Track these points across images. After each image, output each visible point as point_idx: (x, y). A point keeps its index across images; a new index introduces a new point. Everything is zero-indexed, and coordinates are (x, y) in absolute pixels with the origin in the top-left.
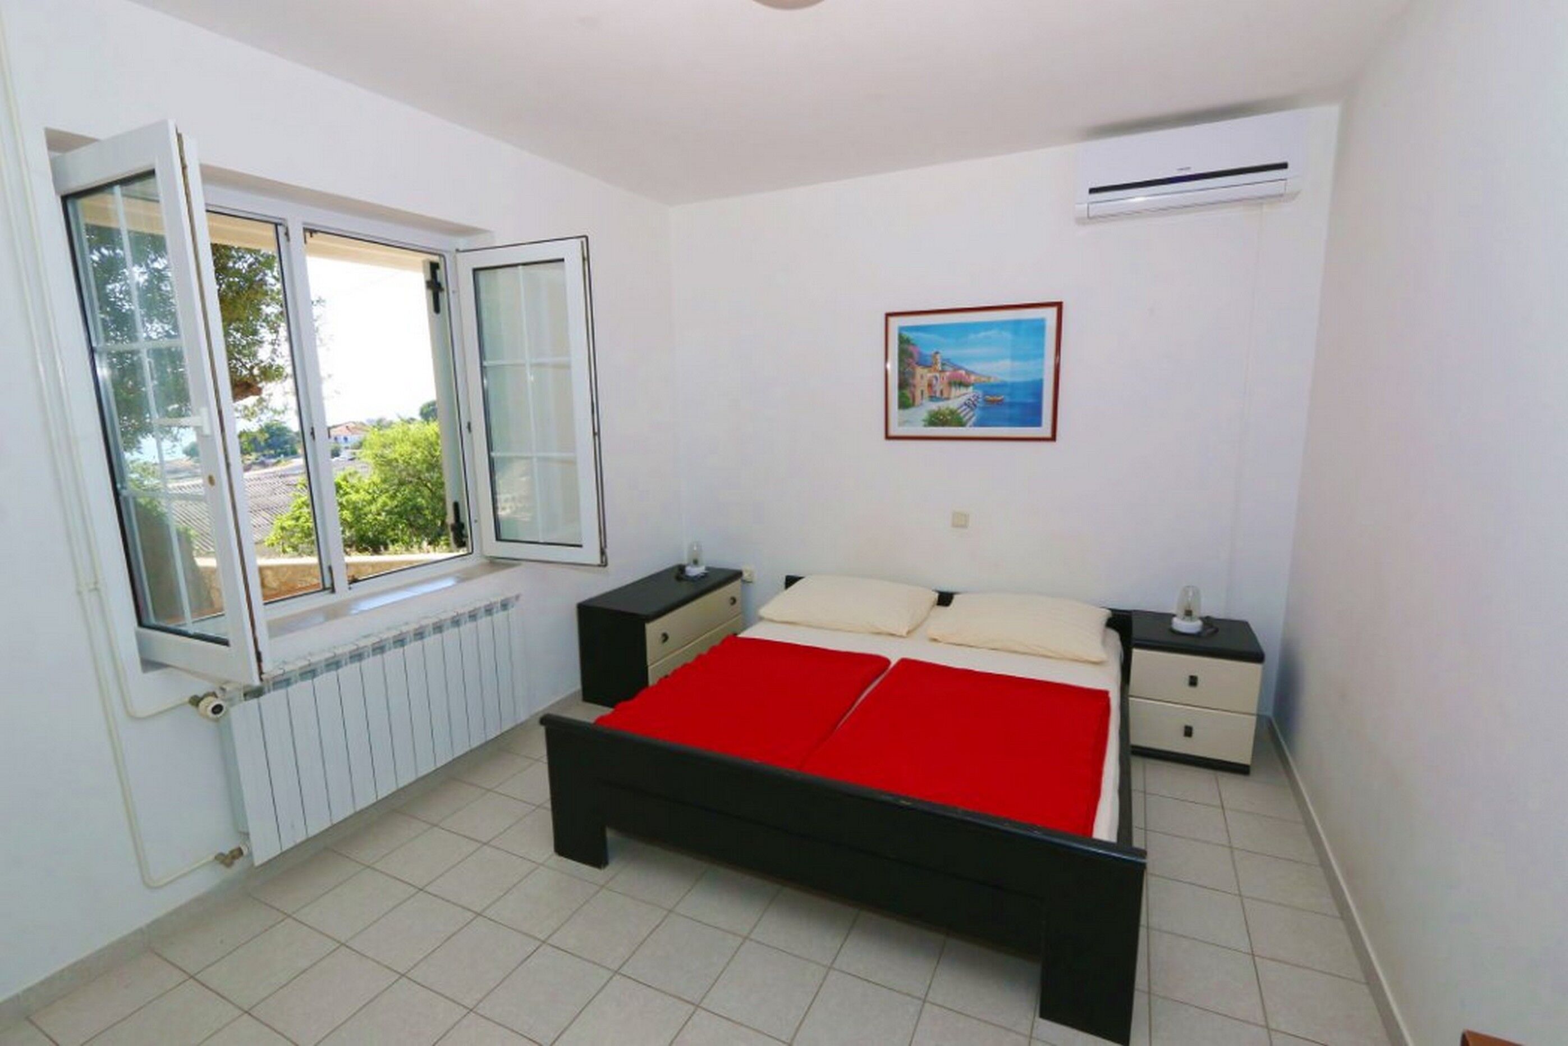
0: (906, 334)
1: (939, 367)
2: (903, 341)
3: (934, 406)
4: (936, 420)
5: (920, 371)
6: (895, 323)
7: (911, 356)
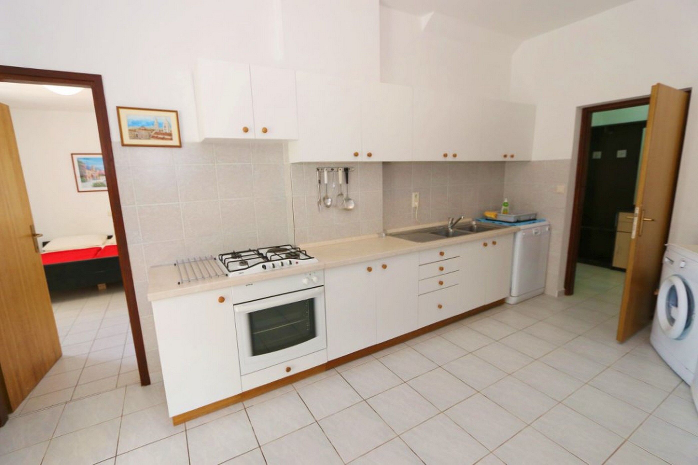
0: (80, 160)
1: (94, 170)
2: (79, 162)
3: (95, 181)
4: (96, 185)
5: (87, 171)
6: (75, 157)
7: (83, 166)
